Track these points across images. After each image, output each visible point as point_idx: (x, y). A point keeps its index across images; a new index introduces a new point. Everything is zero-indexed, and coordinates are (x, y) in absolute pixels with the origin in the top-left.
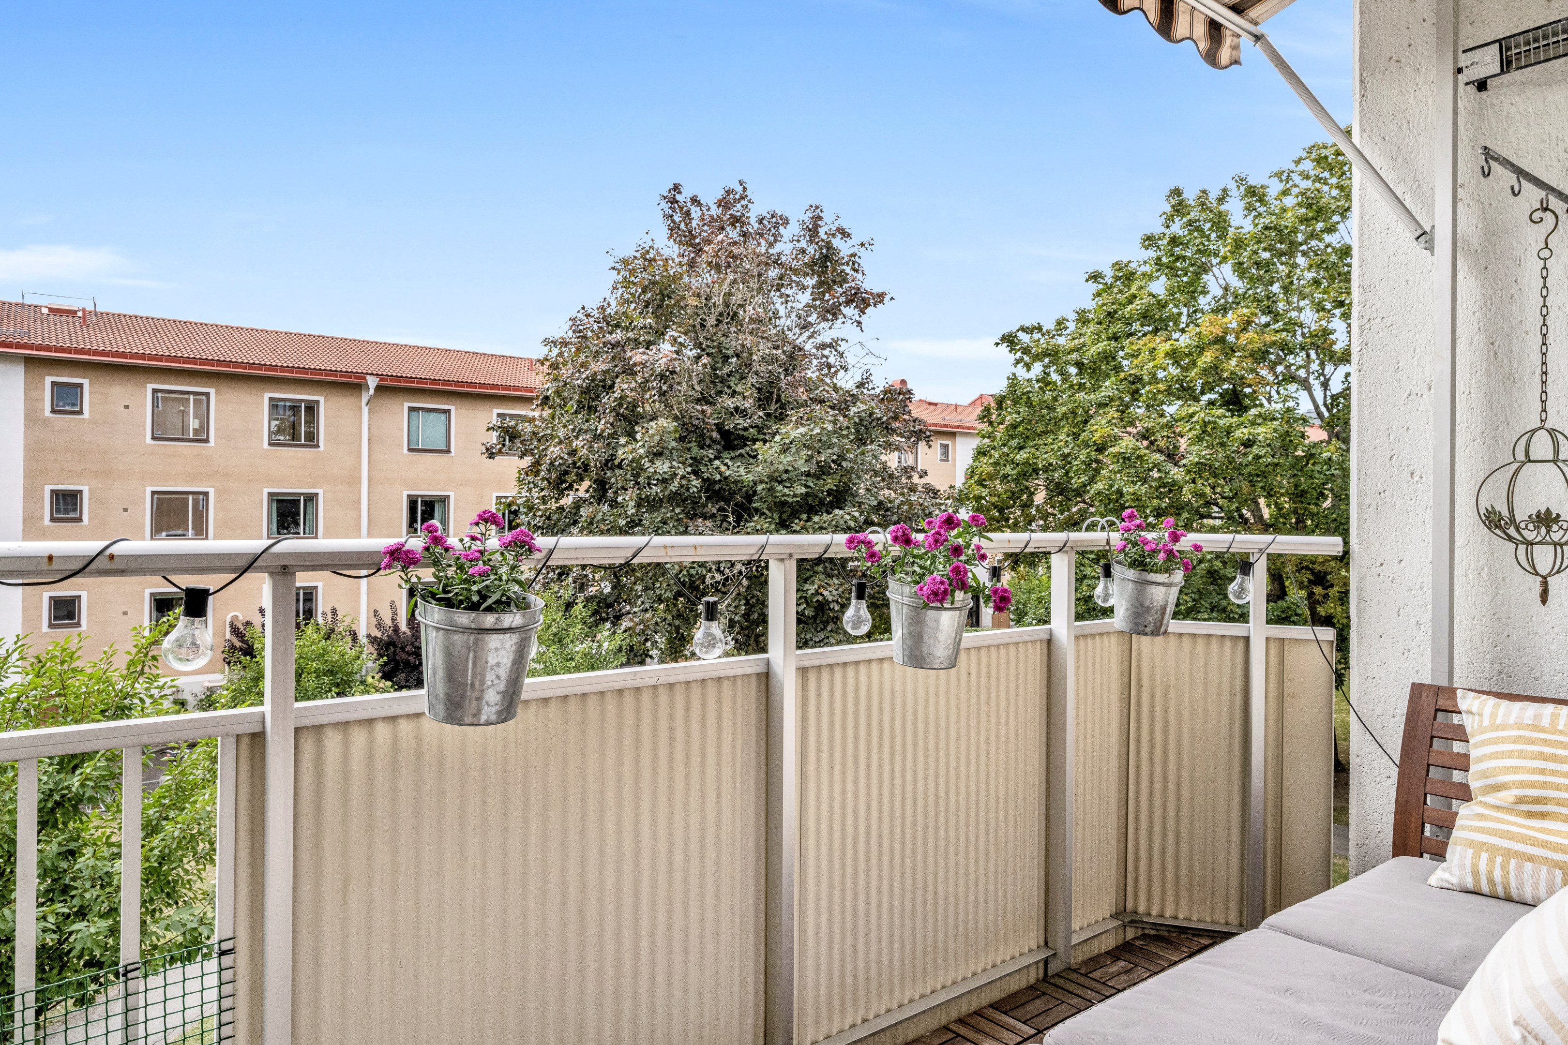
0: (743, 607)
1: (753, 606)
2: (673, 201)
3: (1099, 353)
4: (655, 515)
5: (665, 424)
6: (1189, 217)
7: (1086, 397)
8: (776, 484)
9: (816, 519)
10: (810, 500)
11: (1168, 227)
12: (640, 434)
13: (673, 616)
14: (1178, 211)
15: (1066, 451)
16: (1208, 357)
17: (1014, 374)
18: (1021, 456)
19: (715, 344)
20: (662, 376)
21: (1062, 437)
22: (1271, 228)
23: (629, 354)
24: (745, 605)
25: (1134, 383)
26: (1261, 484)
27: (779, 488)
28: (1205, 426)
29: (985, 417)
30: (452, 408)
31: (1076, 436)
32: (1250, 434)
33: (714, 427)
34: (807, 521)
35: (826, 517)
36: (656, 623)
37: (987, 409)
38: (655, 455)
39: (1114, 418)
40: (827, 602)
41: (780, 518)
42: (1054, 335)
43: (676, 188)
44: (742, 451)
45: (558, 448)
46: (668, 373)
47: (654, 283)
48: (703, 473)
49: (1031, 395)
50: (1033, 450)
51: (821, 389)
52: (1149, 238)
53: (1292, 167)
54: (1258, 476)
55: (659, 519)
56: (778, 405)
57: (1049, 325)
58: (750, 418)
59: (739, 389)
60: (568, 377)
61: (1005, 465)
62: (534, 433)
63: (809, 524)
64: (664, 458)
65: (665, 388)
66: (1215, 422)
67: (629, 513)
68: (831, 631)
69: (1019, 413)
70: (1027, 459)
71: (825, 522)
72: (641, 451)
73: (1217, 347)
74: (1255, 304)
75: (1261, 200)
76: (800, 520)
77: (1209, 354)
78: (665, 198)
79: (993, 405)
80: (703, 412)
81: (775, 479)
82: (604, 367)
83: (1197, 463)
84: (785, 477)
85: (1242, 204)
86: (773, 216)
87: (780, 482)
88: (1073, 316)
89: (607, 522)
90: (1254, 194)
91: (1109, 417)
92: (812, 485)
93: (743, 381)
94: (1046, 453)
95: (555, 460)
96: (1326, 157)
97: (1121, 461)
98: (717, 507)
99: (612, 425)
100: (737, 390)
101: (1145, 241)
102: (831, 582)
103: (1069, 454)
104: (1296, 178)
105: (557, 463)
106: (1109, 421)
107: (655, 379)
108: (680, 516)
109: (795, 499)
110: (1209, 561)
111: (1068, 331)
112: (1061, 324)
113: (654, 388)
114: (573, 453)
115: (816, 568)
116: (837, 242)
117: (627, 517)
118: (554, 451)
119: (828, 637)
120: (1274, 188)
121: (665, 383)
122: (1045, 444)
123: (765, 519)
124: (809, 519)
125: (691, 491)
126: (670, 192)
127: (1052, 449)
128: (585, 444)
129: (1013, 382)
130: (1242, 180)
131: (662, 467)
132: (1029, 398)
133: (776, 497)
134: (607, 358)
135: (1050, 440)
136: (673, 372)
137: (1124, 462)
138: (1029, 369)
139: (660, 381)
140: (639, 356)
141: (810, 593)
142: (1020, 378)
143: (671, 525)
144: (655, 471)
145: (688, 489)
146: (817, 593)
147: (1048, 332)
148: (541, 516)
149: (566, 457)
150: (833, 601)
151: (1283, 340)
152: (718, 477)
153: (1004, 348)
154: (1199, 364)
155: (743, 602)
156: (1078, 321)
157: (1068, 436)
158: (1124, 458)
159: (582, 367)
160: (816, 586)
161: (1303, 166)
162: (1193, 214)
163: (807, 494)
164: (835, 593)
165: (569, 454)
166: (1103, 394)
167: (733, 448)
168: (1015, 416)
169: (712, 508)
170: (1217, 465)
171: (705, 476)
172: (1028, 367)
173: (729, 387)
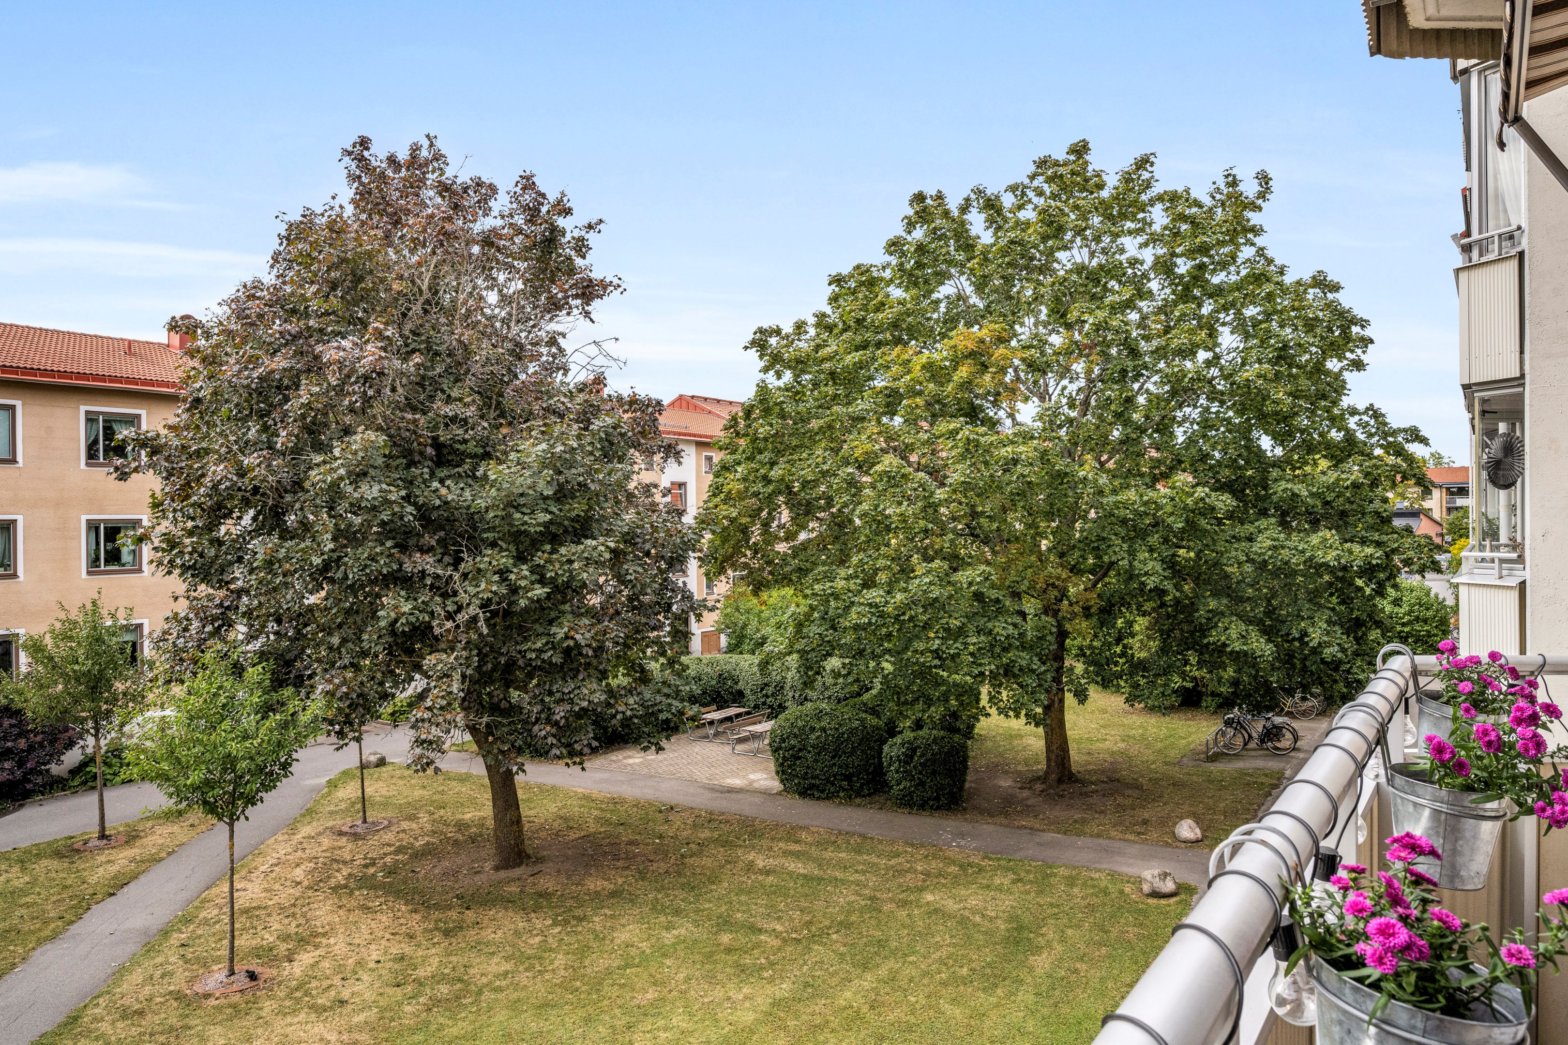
0: (476, 659)
1: (486, 655)
2: (361, 159)
3: (855, 363)
4: (360, 550)
5: (373, 438)
6: (933, 225)
7: (844, 410)
8: (512, 510)
9: (563, 550)
10: (553, 529)
11: (909, 233)
12: (339, 449)
13: (383, 673)
14: (921, 217)
15: (825, 467)
16: (963, 372)
17: (763, 381)
18: (776, 473)
19: (423, 338)
20: (366, 378)
21: (819, 452)
22: (1016, 243)
23: (319, 348)
24: (478, 655)
25: (890, 396)
26: (1022, 504)
27: (518, 516)
28: (969, 444)
29: (731, 427)
30: (18, 403)
31: (836, 451)
32: (1013, 453)
33: (429, 441)
34: (551, 553)
35: (573, 548)
36: (362, 683)
37: (734, 419)
38: (358, 475)
39: (873, 433)
40: (578, 645)
41: (517, 549)
42: (793, 340)
43: (364, 142)
44: (460, 470)
45: (222, 467)
46: (374, 375)
47: (344, 260)
48: (417, 496)
49: (785, 406)
50: (788, 466)
51: (556, 399)
52: (894, 244)
53: (1027, 181)
54: (1018, 494)
55: (366, 555)
56: (498, 412)
57: (787, 328)
58: (472, 429)
59: (455, 393)
60: (233, 376)
61: (754, 482)
62: (183, 446)
63: (554, 556)
64: (369, 479)
65: (370, 393)
66: (978, 440)
67: (326, 549)
68: (583, 680)
69: (771, 425)
70: (783, 475)
71: (574, 554)
72: (342, 471)
73: (969, 361)
74: (1001, 319)
75: (999, 212)
76: (543, 552)
77: (964, 369)
78: (350, 153)
79: (741, 414)
80: (415, 421)
81: (512, 504)
82: (284, 364)
83: (963, 482)
84: (522, 500)
85: (983, 216)
86: (478, 185)
87: (517, 508)
88: (812, 320)
89: (294, 560)
90: (992, 207)
91: (868, 432)
92: (555, 510)
93: (459, 384)
94: (803, 469)
95: (219, 482)
96: (1061, 176)
97: (885, 479)
98: (436, 537)
99: (297, 436)
100: (453, 395)
101: (890, 246)
102: (581, 623)
103: (828, 471)
104: (1031, 194)
105: (223, 487)
106: (869, 437)
107: (356, 382)
108: (392, 551)
109: (538, 529)
110: (978, 583)
111: (808, 337)
112: (800, 327)
113: (354, 393)
114: (242, 473)
115: (562, 607)
116: (561, 222)
117: (322, 554)
118: (217, 470)
119: (579, 687)
120: (1008, 201)
121: (370, 387)
122: (800, 460)
123: (500, 552)
124: (554, 551)
125: (406, 520)
126: (354, 147)
127: (809, 466)
128: (261, 462)
129: (763, 389)
130: (980, 192)
131: (370, 491)
132: (782, 409)
133: (512, 525)
134: (287, 353)
135: (804, 455)
136: (381, 374)
137: (888, 482)
138: (779, 377)
139: (364, 384)
140: (333, 352)
141: (559, 637)
142: (770, 386)
143: (382, 562)
144: (362, 497)
145: (401, 518)
146: (567, 637)
147: (787, 336)
148: (191, 553)
149: (235, 478)
150: (586, 645)
151: (1031, 356)
152: (438, 502)
153: (753, 353)
154: (955, 378)
155: (475, 652)
156: (817, 325)
157: (825, 450)
158: (889, 477)
159: (250, 362)
160: (566, 629)
161: (1036, 183)
162: (938, 222)
163: (551, 522)
164: (588, 635)
165: (237, 474)
166: (860, 407)
167: (450, 464)
168: (768, 428)
169: (430, 540)
170: (981, 484)
171: (421, 500)
172: (779, 375)
173: (443, 391)
